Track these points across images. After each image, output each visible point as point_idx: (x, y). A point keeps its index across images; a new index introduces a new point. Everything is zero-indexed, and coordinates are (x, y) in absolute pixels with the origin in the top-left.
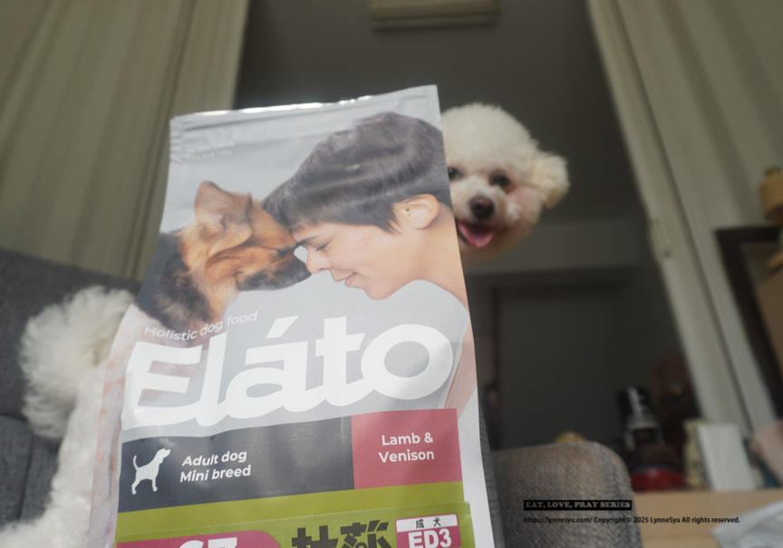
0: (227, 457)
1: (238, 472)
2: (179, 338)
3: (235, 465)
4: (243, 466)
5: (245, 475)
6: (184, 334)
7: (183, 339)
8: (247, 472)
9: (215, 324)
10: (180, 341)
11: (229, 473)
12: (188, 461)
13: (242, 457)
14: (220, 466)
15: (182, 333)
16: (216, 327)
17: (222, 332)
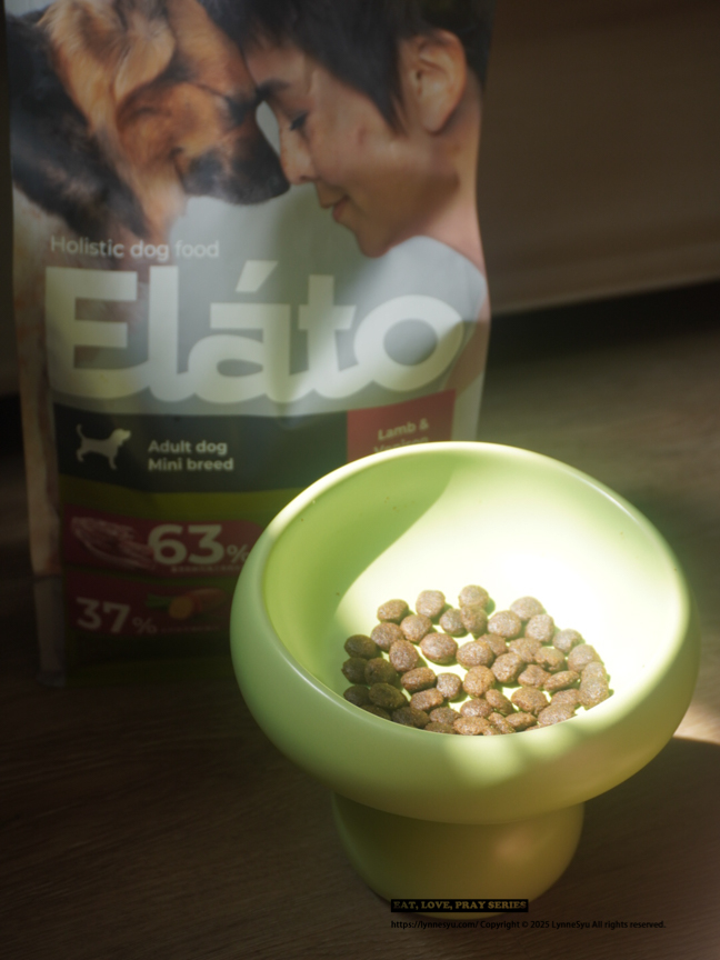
0: (203, 447)
1: (218, 465)
2: (96, 253)
3: (214, 457)
4: (224, 459)
5: (226, 468)
6: (102, 245)
7: (103, 254)
8: (230, 465)
9: (156, 245)
10: (99, 257)
11: (208, 465)
12: (154, 446)
13: (222, 449)
14: (196, 457)
15: (98, 242)
16: (157, 251)
17: (169, 263)
